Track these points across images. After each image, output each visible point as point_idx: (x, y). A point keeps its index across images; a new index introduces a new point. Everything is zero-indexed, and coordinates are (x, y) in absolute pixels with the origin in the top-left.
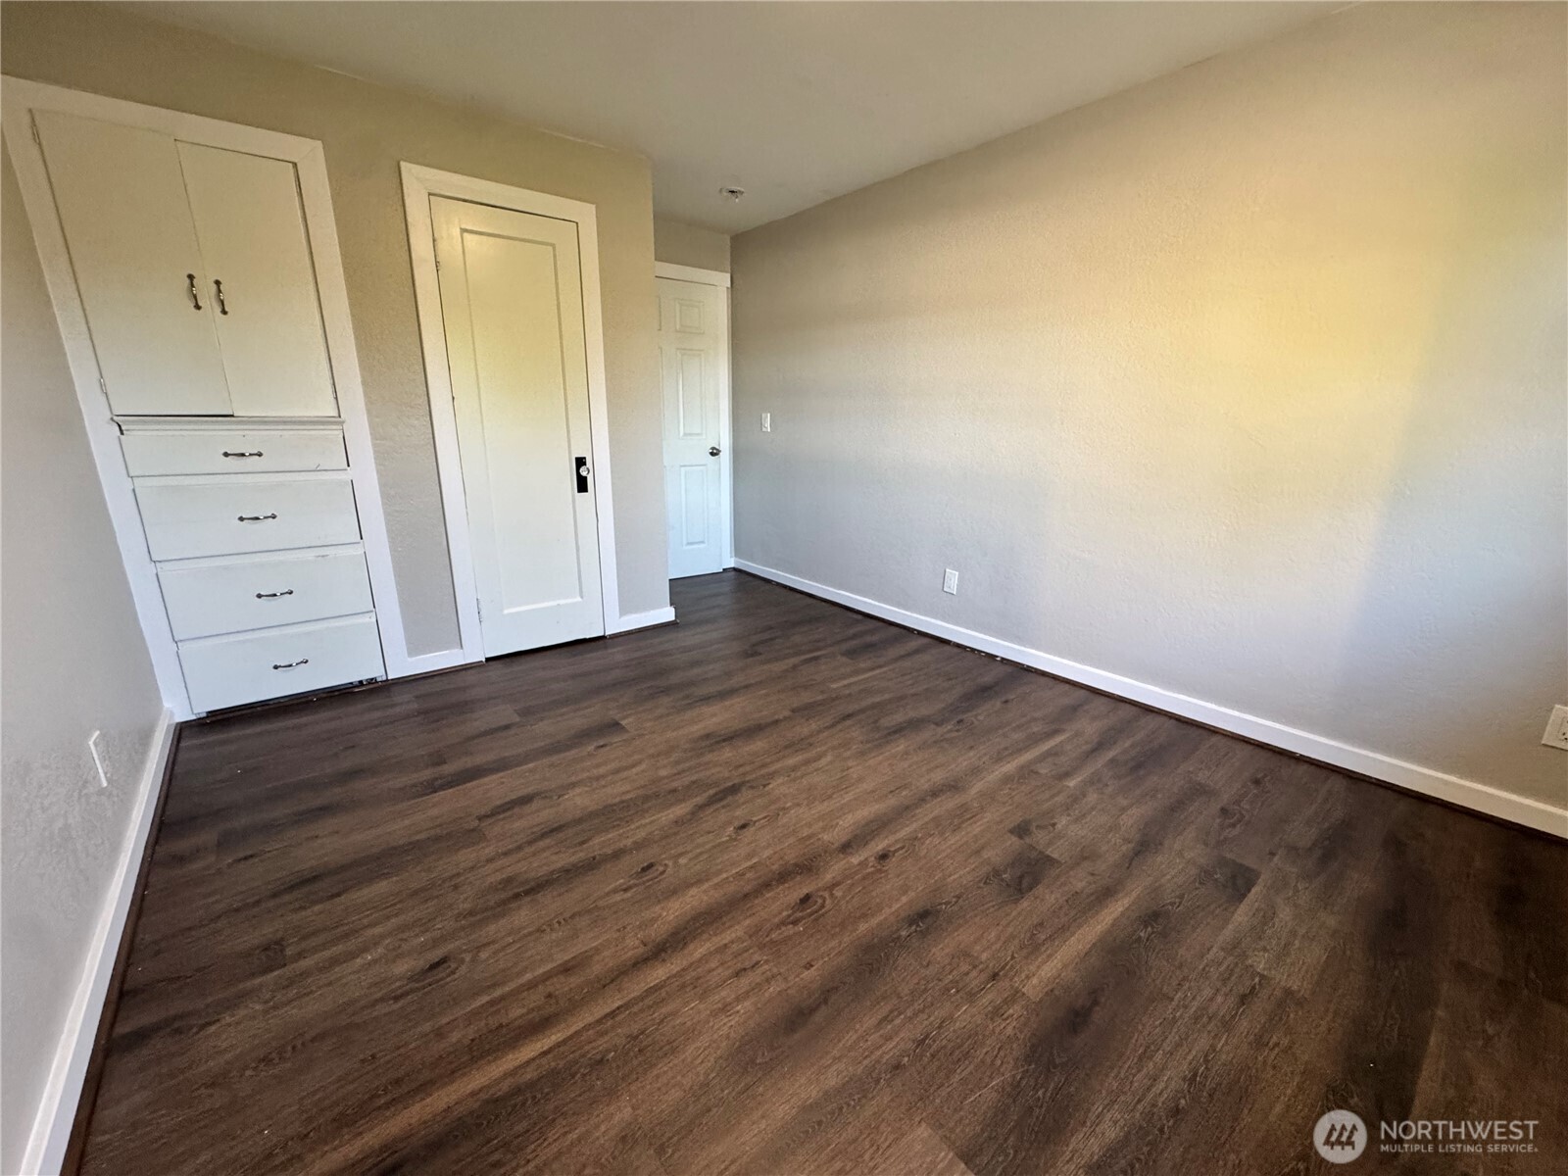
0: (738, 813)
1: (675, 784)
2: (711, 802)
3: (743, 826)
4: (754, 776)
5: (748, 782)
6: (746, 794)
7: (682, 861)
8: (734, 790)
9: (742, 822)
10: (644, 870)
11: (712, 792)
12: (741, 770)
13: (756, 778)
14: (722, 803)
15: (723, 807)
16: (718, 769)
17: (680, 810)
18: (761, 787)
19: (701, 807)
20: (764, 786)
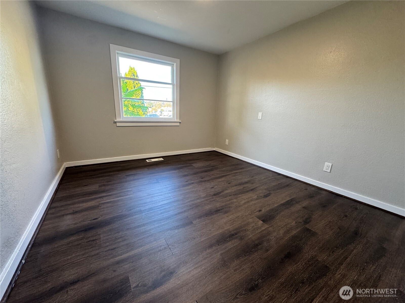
0: (213, 190)
1: (230, 197)
2: (220, 193)
3: (212, 188)
4: (210, 198)
5: (211, 196)
6: (212, 193)
7: (223, 184)
8: (215, 195)
9: (213, 188)
10: (230, 183)
11: (220, 195)
12: (213, 199)
13: (209, 197)
14: (217, 192)
15: (217, 191)
16: (220, 200)
17: (226, 192)
18: (208, 195)
19: (222, 192)
20: (207, 195)
